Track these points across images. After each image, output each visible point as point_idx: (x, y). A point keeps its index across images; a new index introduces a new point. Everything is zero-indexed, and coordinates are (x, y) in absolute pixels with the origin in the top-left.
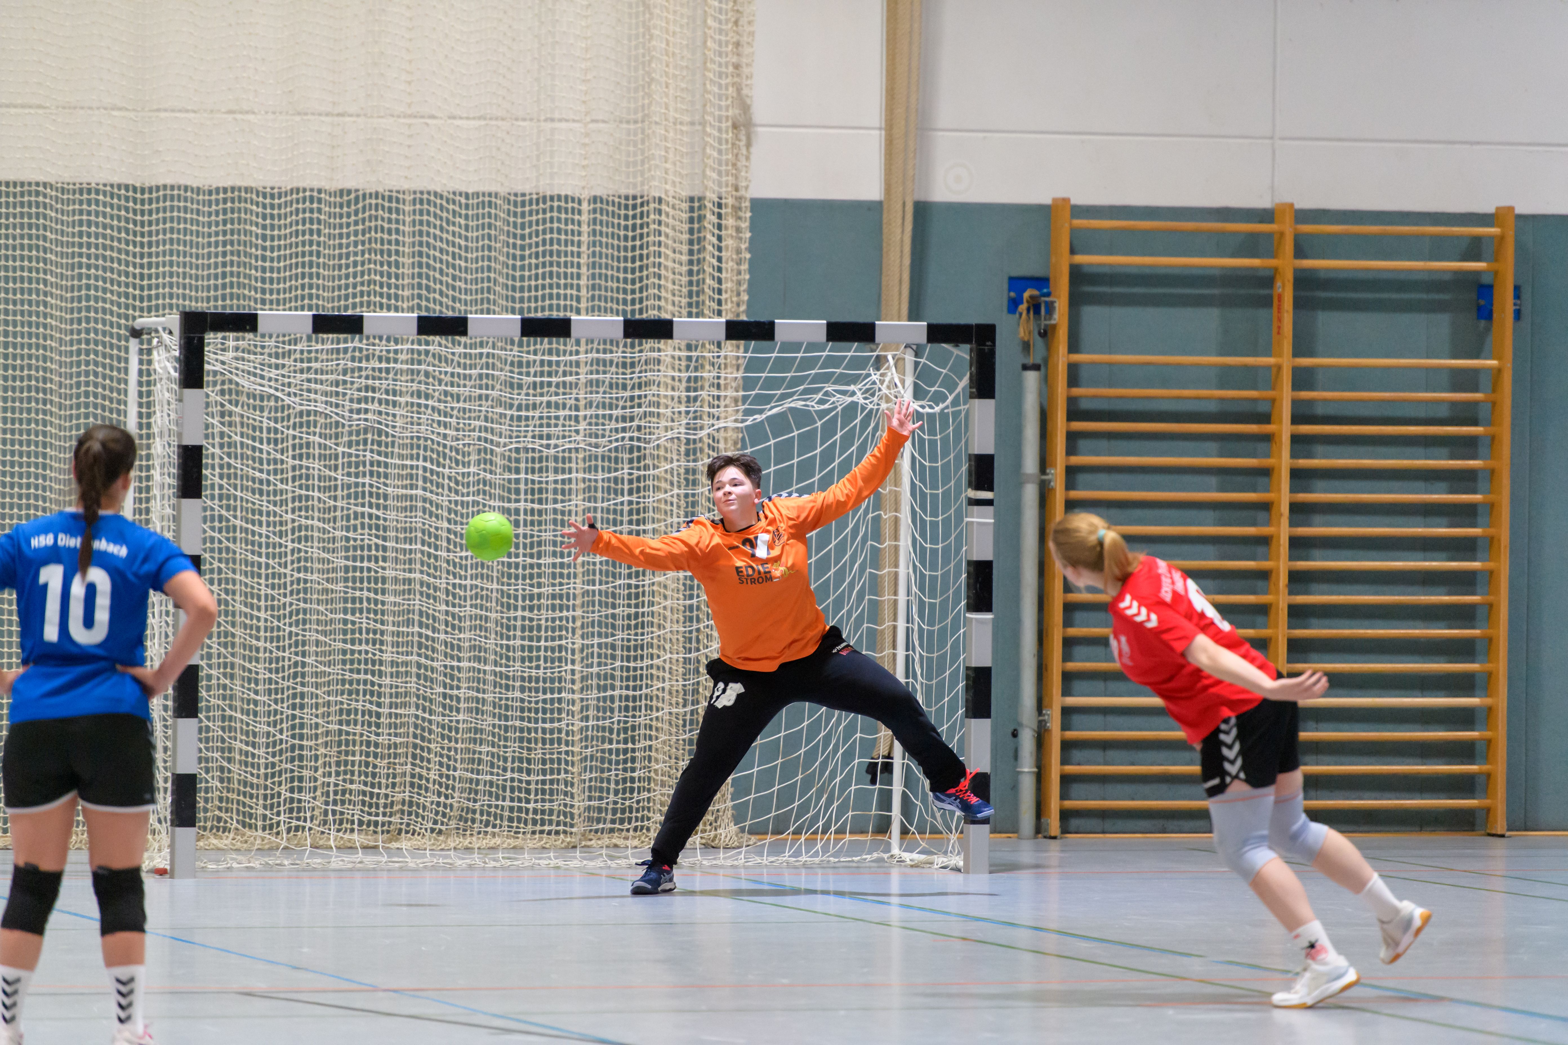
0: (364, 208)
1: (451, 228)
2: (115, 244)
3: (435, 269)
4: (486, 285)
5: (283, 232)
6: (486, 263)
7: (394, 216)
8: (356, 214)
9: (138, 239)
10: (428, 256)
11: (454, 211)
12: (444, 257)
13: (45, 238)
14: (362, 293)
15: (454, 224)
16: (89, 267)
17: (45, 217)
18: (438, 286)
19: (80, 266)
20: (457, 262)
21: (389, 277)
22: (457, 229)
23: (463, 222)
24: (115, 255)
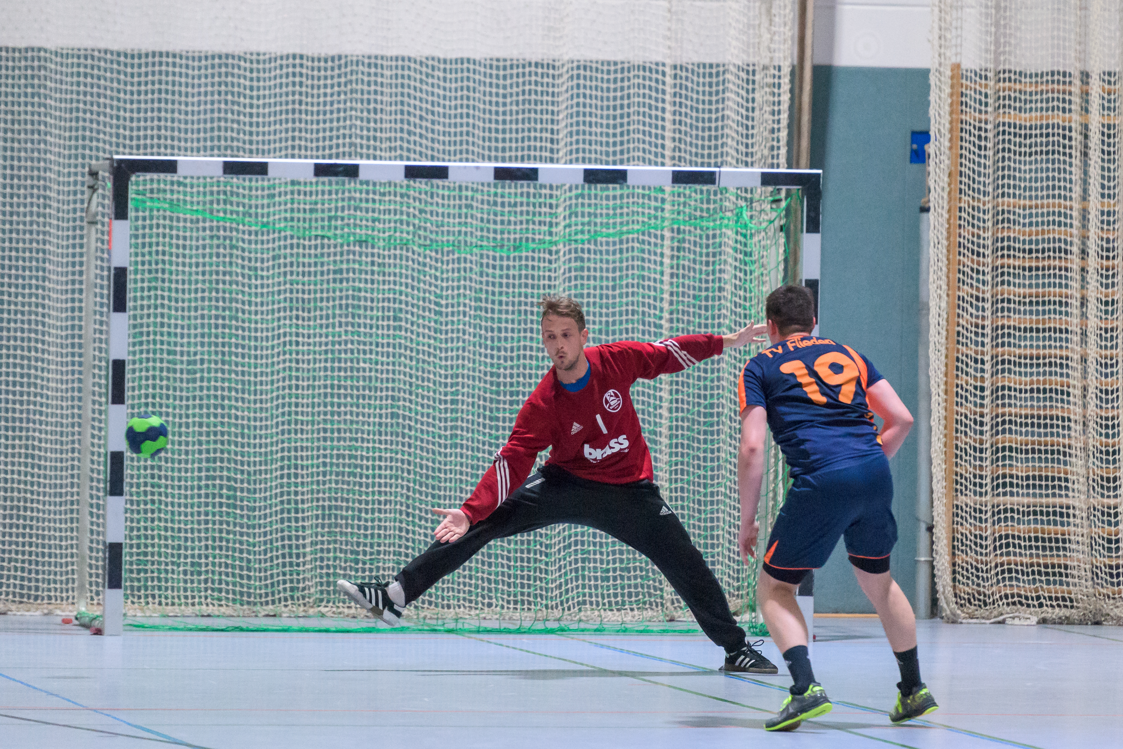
1: (430, 81)
2: (108, 92)
4: (465, 129)
5: (267, 83)
6: (465, 111)
9: (129, 88)
12: (424, 105)
13: (45, 87)
16: (85, 112)
17: (45, 68)
18: (418, 131)
19: (78, 110)
20: (436, 109)
22: (436, 81)
23: (441, 75)
24: (108, 101)
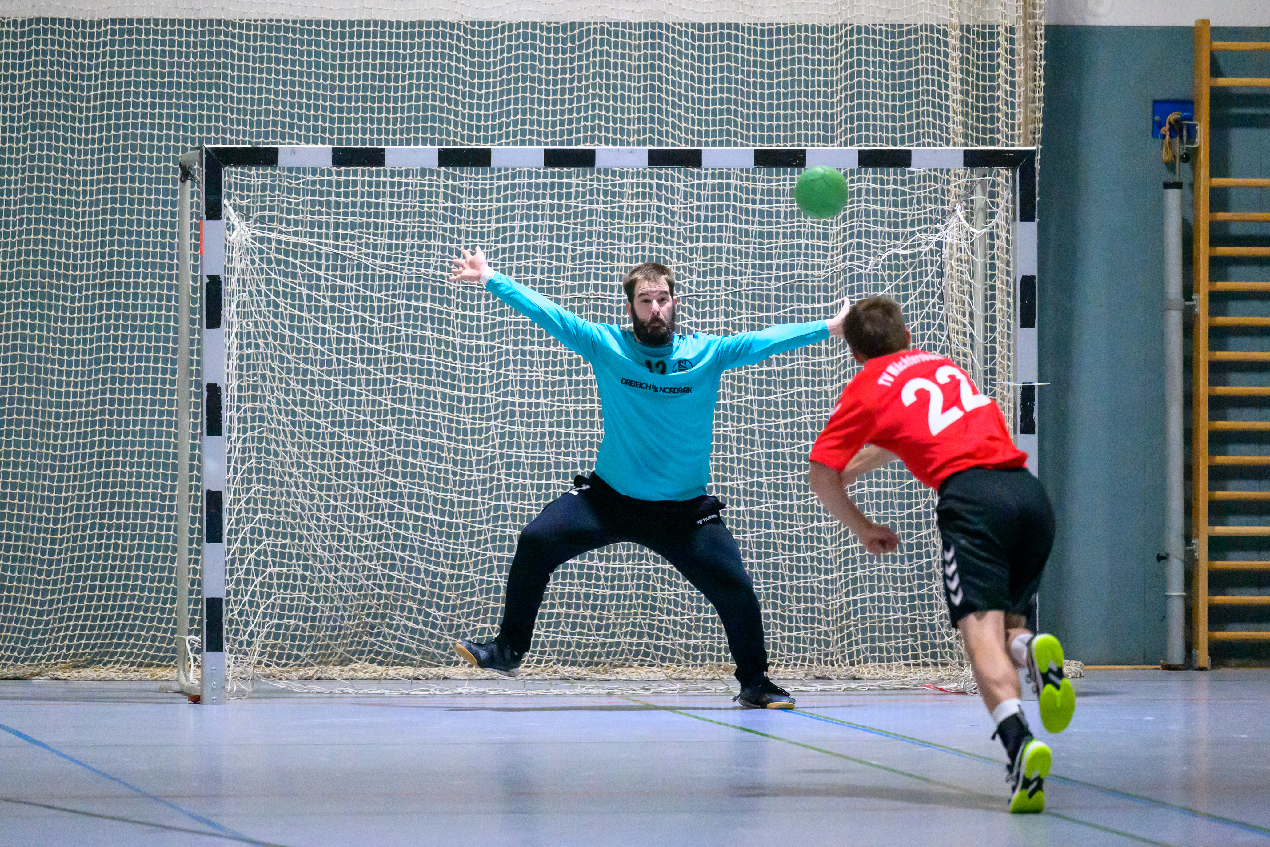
0: (588, 42)
3: (667, 103)
7: (620, 51)
8: (580, 50)
10: (660, 90)
11: (687, 43)
14: (585, 127)
15: (686, 56)
21: (615, 112)
